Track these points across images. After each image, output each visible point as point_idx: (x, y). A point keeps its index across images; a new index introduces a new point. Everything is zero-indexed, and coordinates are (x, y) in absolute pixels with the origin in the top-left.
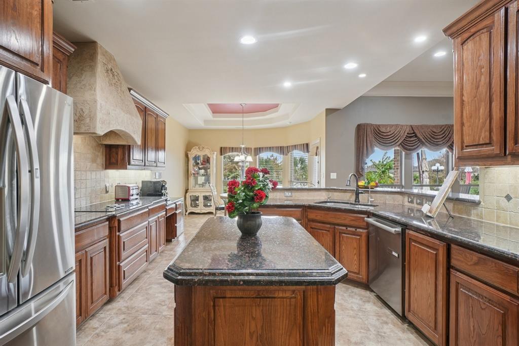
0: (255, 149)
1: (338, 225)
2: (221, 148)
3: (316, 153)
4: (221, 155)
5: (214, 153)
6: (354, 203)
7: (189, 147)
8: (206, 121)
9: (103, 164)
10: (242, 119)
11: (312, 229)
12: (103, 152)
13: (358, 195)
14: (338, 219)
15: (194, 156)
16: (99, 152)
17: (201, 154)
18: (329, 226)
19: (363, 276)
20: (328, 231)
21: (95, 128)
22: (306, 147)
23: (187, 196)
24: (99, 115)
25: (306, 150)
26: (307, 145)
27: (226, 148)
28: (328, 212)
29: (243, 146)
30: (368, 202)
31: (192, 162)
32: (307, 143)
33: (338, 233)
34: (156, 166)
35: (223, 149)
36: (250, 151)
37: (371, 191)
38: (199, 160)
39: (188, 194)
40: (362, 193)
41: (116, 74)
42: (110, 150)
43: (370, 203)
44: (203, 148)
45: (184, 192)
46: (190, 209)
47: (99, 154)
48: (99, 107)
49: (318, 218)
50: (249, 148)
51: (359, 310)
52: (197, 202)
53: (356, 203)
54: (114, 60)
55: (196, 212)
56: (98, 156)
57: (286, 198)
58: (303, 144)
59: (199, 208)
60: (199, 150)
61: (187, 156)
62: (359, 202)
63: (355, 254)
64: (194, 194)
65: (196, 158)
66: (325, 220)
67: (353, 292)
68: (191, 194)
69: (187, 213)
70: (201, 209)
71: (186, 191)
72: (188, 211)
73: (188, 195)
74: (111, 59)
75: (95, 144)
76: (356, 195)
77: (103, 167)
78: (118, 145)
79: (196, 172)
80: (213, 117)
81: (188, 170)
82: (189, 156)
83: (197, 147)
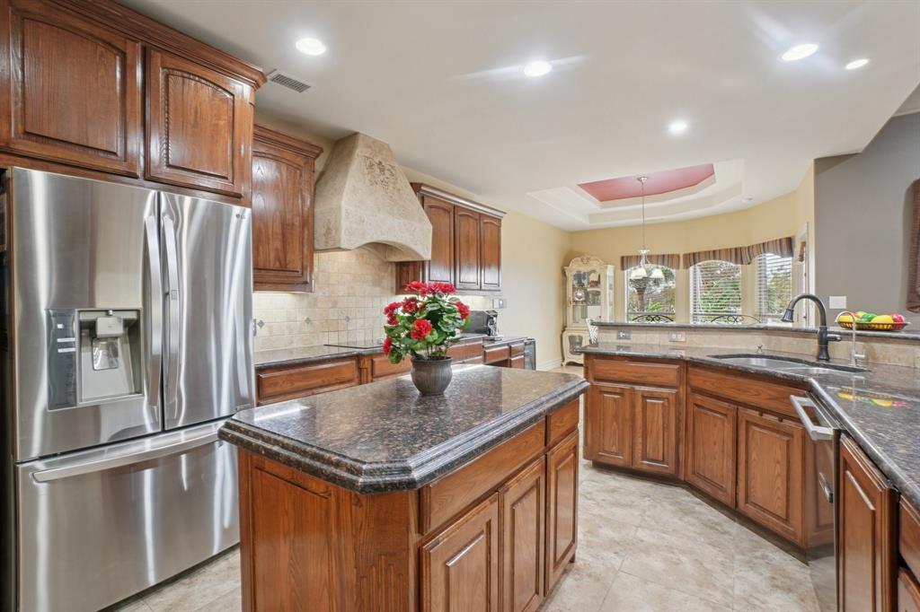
0: (687, 256)
1: (746, 406)
2: (623, 258)
4: (623, 269)
5: (607, 267)
6: (814, 360)
7: (566, 261)
8: (592, 216)
9: (392, 288)
10: (641, 206)
11: (696, 408)
12: (392, 272)
13: (826, 344)
14: (745, 391)
15: (574, 273)
16: (385, 272)
17: (584, 269)
18: (726, 405)
19: (796, 528)
20: (725, 415)
21: (339, 241)
22: (787, 246)
23: (564, 337)
24: (344, 225)
25: (785, 252)
26: (790, 241)
27: (631, 257)
28: (724, 377)
29: (644, 252)
30: (850, 362)
31: (571, 282)
32: (788, 236)
33: (744, 423)
34: (481, 290)
35: (625, 259)
36: (675, 260)
37: (858, 335)
38: (585, 278)
39: (565, 332)
40: (835, 339)
41: (387, 167)
42: (401, 269)
43: (853, 365)
44: (588, 259)
45: (561, 329)
46: (569, 357)
47: (386, 275)
48: (343, 213)
49: (708, 386)
50: (673, 255)
51: (744, 599)
53: (821, 362)
54: (390, 150)
56: (383, 277)
57: (672, 344)
58: (780, 240)
60: (581, 263)
61: (564, 273)
62: (828, 360)
63: (779, 475)
64: (575, 334)
65: (579, 277)
66: (720, 392)
67: (764, 557)
68: (570, 334)
69: (564, 363)
71: (564, 330)
72: (567, 361)
73: (566, 335)
74: (380, 147)
75: (377, 262)
76: (820, 343)
77: (392, 292)
78: (409, 262)
79: (580, 298)
80: (602, 207)
81: (565, 296)
82: (567, 273)
83: (579, 259)
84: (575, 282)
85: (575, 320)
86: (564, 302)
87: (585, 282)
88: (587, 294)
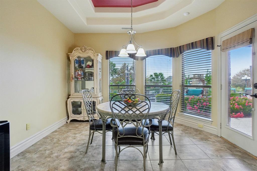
2: (107, 52)
3: (251, 39)
4: (107, 58)
5: (98, 55)
7: (70, 50)
15: (76, 58)
17: (83, 55)
23: (68, 103)
27: (112, 51)
31: (74, 65)
35: (108, 52)
38: (83, 64)
44: (86, 49)
46: (73, 117)
52: (79, 109)
55: (79, 119)
59: (82, 115)
60: (81, 51)
64: (76, 100)
65: (79, 61)
68: (72, 100)
69: (69, 121)
70: (84, 116)
71: (68, 98)
72: (71, 119)
73: (70, 101)
79: (80, 75)
80: (96, 11)
81: (69, 74)
82: (70, 58)
83: (79, 48)
84: (77, 65)
85: (76, 91)
86: (68, 79)
87: (84, 65)
88: (85, 73)
